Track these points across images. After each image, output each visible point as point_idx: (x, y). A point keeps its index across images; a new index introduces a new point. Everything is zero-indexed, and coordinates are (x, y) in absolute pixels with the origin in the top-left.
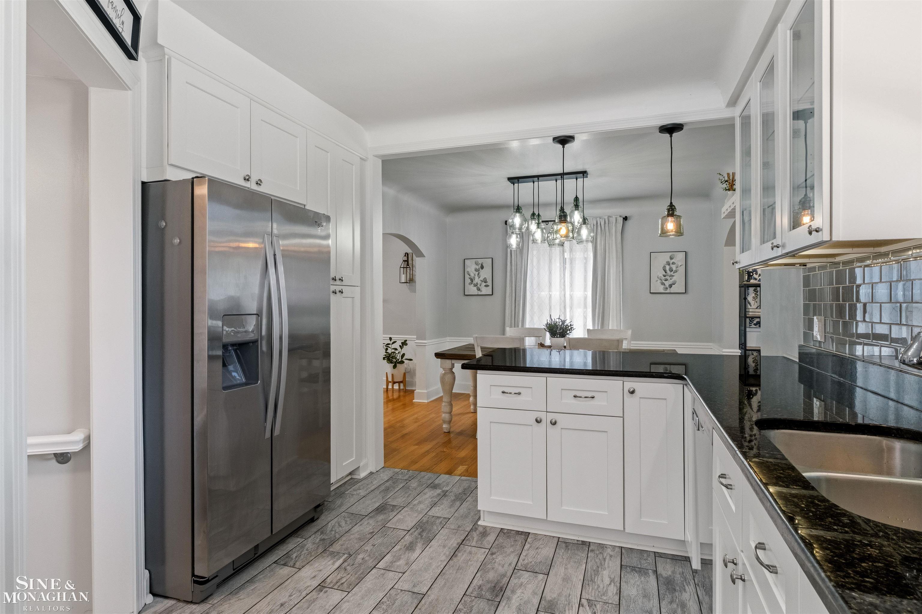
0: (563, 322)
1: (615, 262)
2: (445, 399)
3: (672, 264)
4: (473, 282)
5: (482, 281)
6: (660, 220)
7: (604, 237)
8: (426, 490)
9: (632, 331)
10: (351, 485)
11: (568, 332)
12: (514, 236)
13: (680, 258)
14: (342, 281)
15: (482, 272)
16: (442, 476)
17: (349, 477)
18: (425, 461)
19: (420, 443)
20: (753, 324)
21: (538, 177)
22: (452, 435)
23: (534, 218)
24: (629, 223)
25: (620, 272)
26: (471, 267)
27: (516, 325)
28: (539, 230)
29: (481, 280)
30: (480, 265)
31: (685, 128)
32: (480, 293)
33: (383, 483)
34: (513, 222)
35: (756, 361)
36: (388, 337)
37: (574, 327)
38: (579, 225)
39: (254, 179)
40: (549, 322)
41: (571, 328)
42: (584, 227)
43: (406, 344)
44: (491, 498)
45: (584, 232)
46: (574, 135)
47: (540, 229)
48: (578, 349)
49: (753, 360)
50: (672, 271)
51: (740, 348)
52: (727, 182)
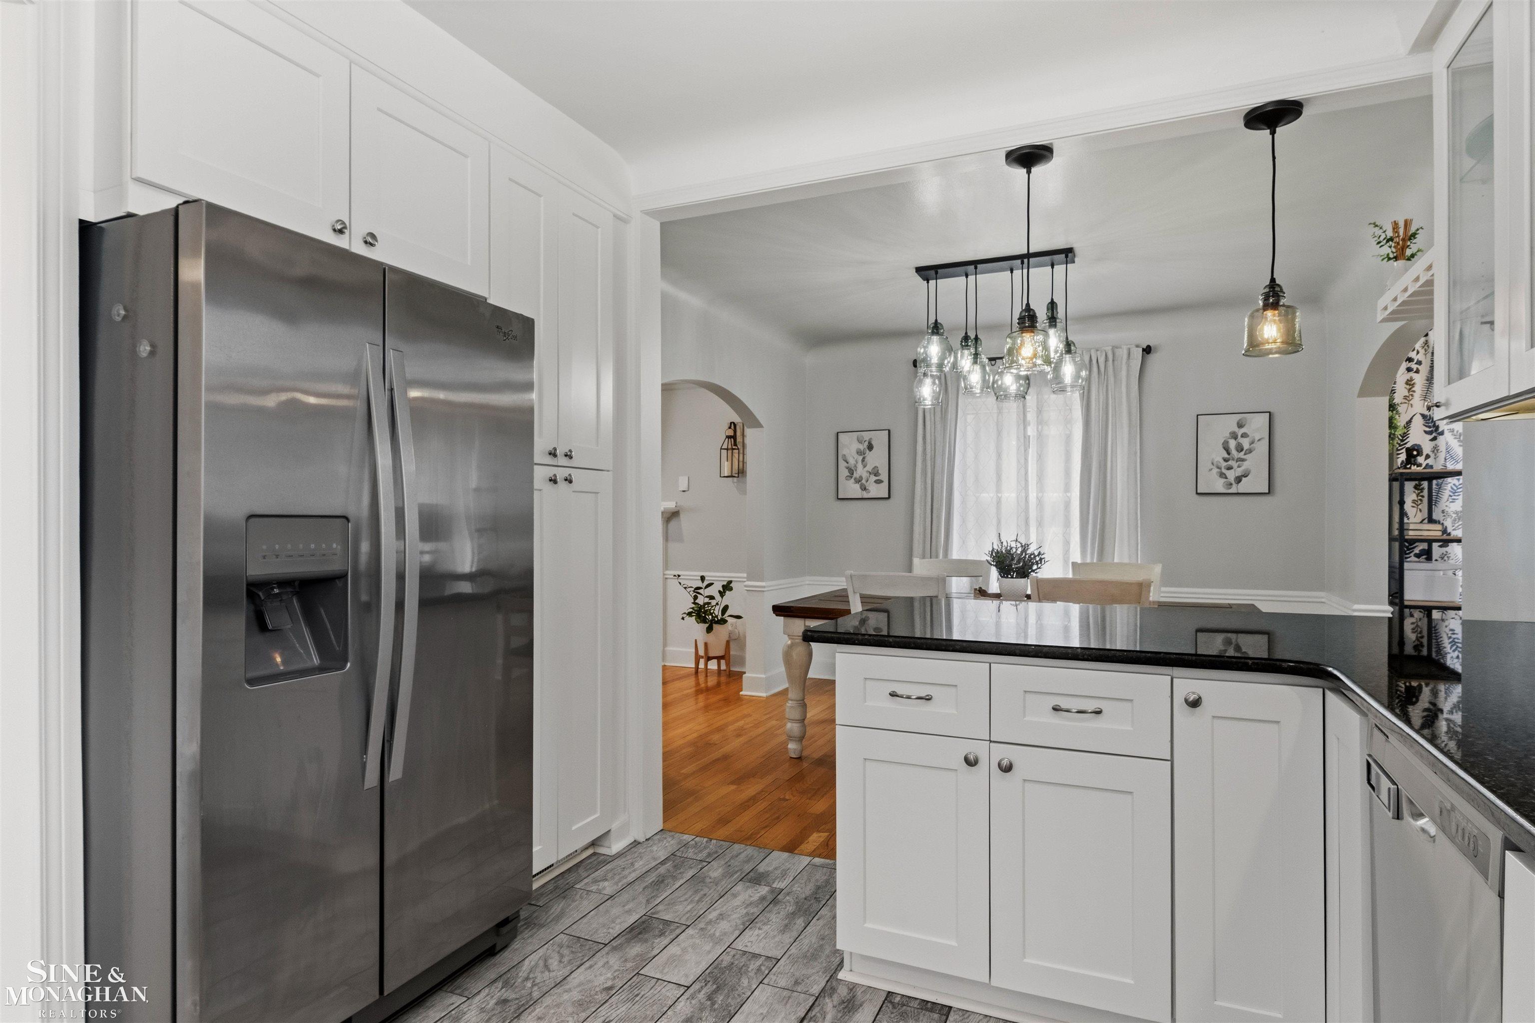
0: (1025, 548)
1: (1126, 436)
2: (791, 695)
3: (1242, 436)
4: (853, 474)
5: (870, 473)
6: (1246, 319)
7: (1105, 387)
8: (739, 887)
9: (1163, 566)
10: (590, 868)
11: (1035, 567)
12: (928, 381)
13: (1257, 425)
14: (571, 457)
15: (869, 455)
16: (776, 854)
17: (590, 852)
18: (745, 820)
19: (740, 779)
20: (1412, 554)
21: (975, 263)
22: (805, 765)
23: (967, 346)
24: (1153, 358)
25: (1136, 453)
26: (850, 446)
27: (933, 554)
28: (977, 368)
29: (867, 471)
30: (866, 443)
31: (1306, 112)
32: (866, 495)
33: (655, 868)
34: (925, 352)
35: (1419, 630)
36: (698, 576)
37: (1046, 557)
38: (1058, 355)
39: (359, 230)
40: (996, 547)
41: (1041, 559)
42: (1067, 359)
43: (731, 589)
44: (865, 925)
45: (1068, 370)
46: (1051, 144)
47: (979, 367)
48: (1053, 600)
49: (1413, 626)
50: (1242, 450)
51: (1391, 603)
52: (1391, 243)
